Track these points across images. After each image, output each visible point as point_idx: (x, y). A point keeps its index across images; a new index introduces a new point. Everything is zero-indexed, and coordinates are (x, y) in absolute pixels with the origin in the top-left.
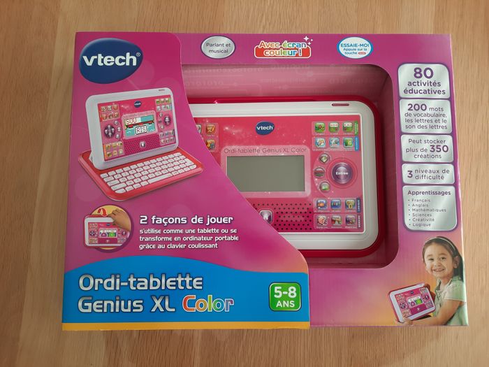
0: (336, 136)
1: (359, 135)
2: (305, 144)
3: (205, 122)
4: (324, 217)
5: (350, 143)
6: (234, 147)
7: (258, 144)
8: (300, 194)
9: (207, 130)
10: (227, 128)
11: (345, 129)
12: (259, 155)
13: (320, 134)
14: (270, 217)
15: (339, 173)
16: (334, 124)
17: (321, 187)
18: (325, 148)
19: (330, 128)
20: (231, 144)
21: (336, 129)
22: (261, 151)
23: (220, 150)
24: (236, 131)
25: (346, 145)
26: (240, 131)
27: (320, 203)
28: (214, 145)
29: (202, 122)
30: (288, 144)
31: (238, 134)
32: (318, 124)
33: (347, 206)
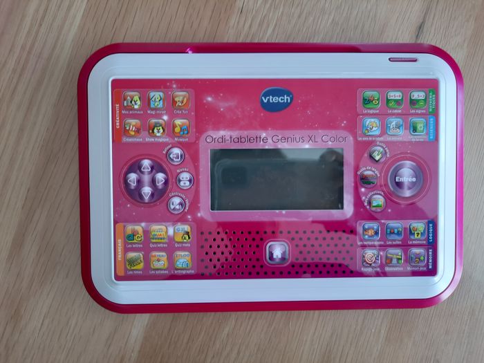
0: (398, 115)
1: (436, 114)
2: (345, 128)
3: (171, 87)
4: (375, 252)
5: (420, 126)
6: (222, 133)
7: (264, 127)
8: (335, 214)
9: (174, 102)
10: (209, 99)
11: (413, 102)
12: (267, 147)
13: (371, 112)
14: (284, 253)
15: (402, 180)
16: (395, 95)
17: (370, 203)
18: (380, 136)
19: (388, 100)
20: (217, 127)
21: (398, 102)
22: (270, 141)
23: (198, 138)
24: (227, 105)
25: (415, 130)
26: (232, 103)
27: (369, 229)
28: (188, 129)
29: (166, 87)
30: (317, 129)
31: (229, 109)
32: (369, 93)
33: (411, 233)
